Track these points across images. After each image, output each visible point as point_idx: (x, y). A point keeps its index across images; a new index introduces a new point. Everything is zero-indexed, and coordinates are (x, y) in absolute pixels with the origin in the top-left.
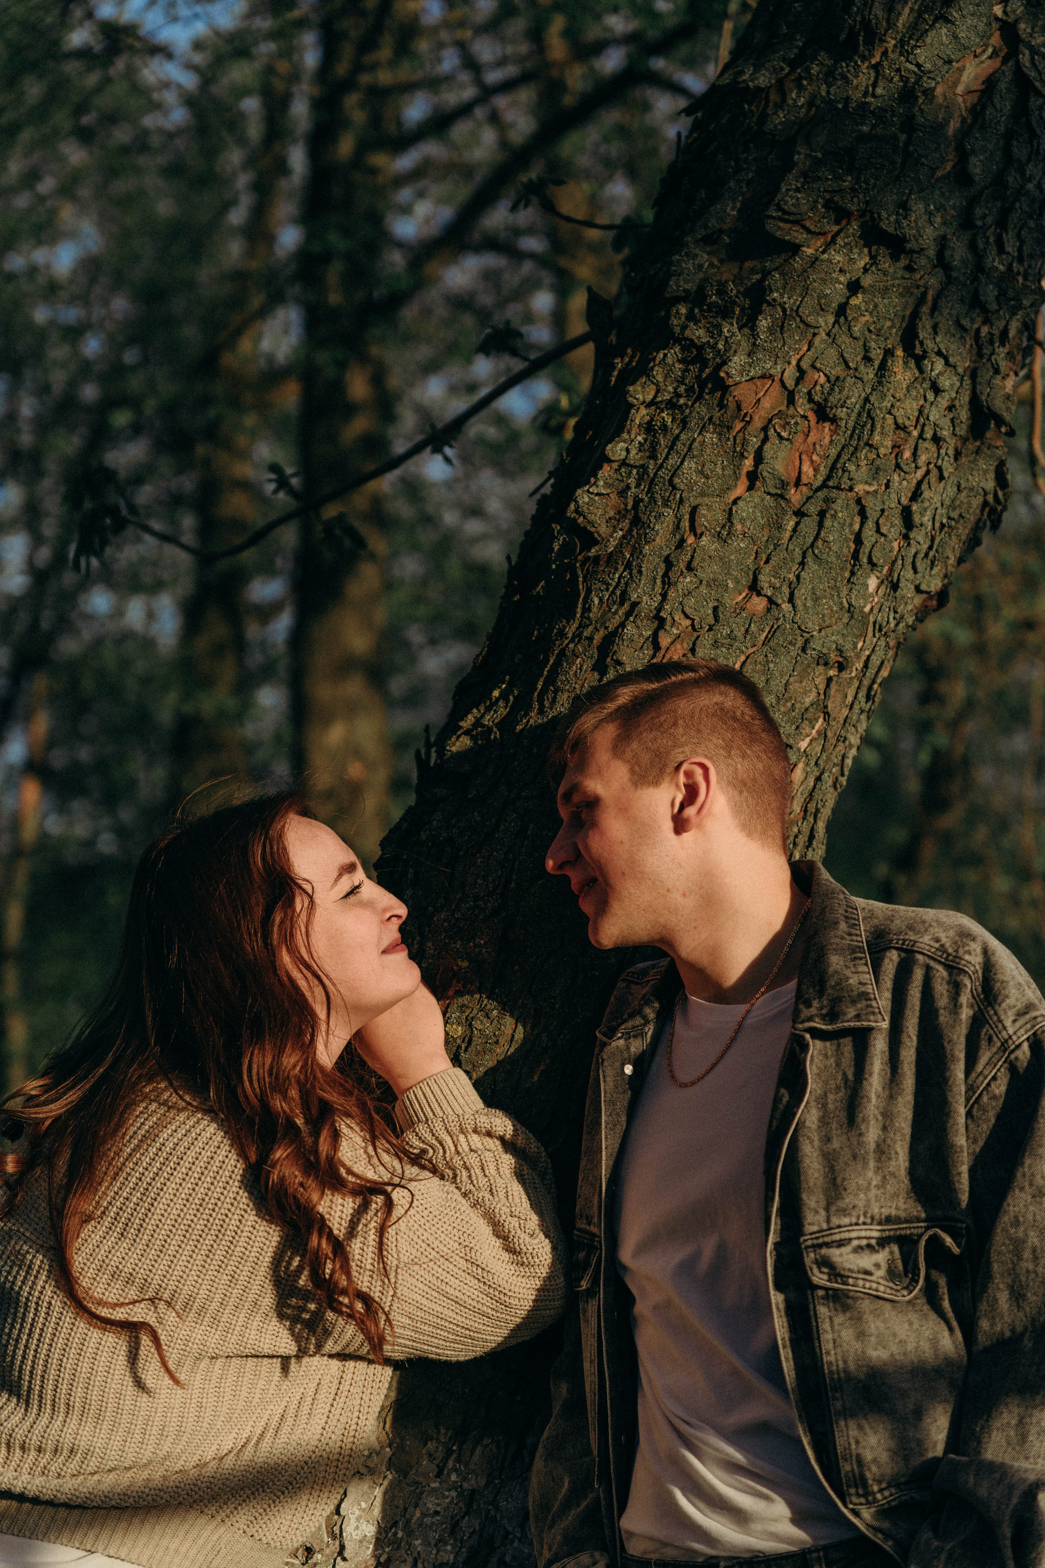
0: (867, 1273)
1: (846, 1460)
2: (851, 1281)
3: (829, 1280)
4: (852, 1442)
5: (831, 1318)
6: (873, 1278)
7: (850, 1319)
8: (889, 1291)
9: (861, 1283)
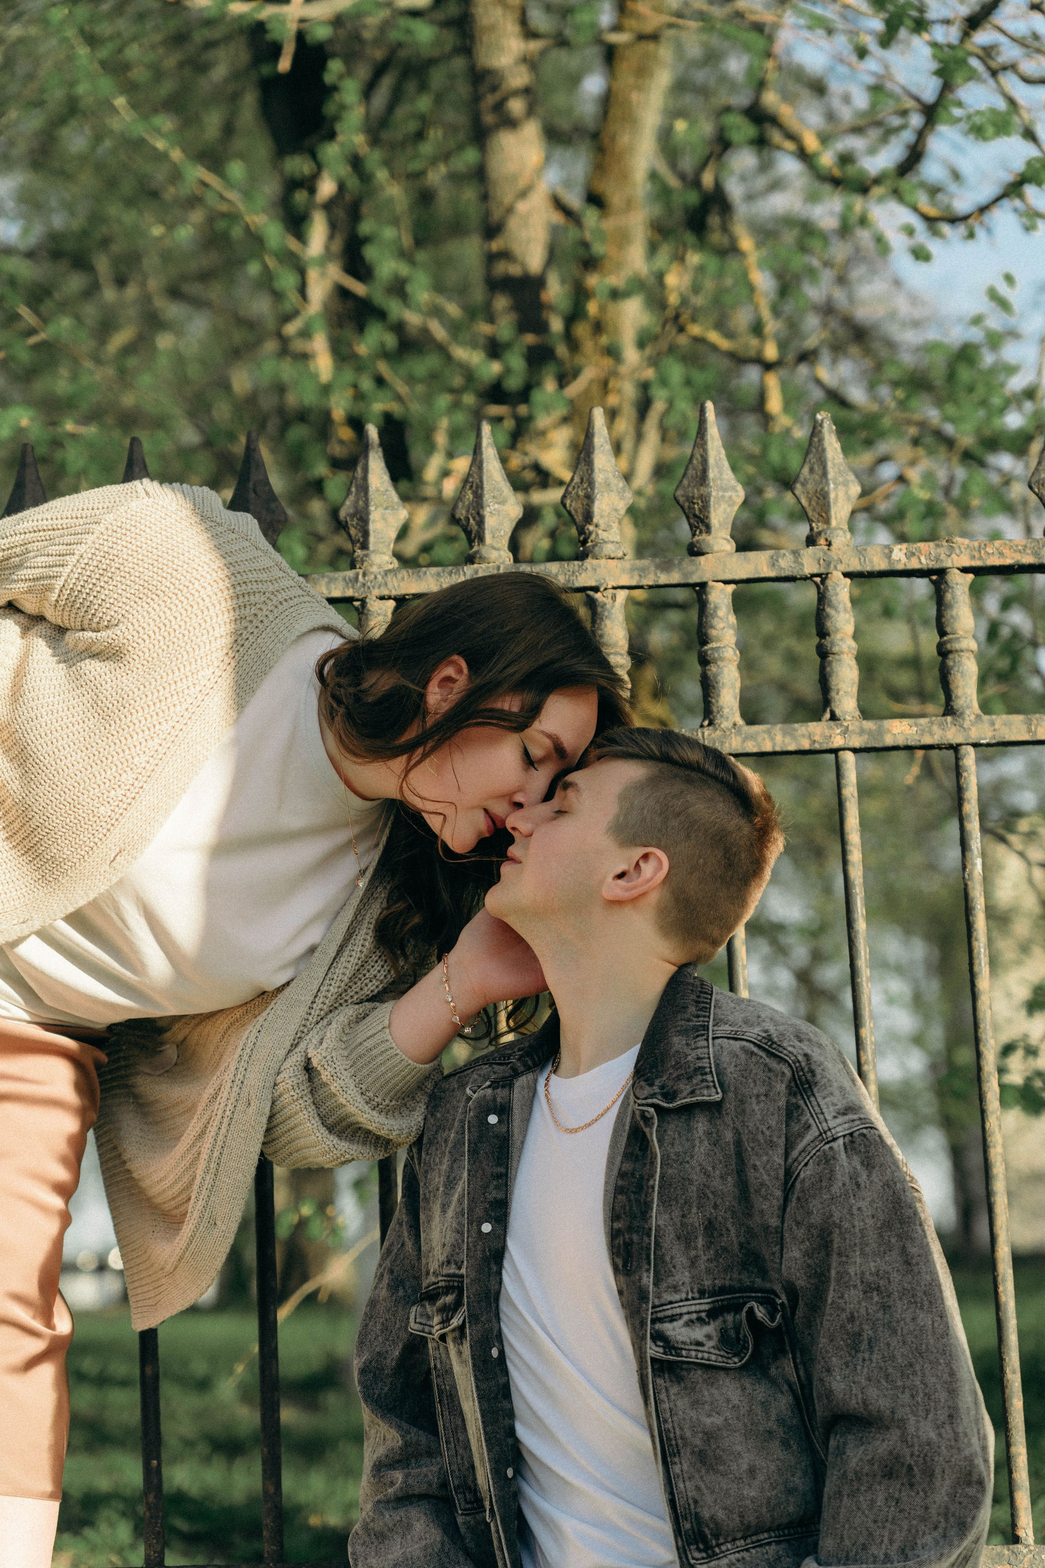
0: (699, 1344)
1: (686, 1519)
2: (684, 1353)
3: (665, 1353)
4: (691, 1502)
5: (667, 1390)
6: (705, 1348)
7: (685, 1388)
8: (720, 1359)
9: (693, 1353)
